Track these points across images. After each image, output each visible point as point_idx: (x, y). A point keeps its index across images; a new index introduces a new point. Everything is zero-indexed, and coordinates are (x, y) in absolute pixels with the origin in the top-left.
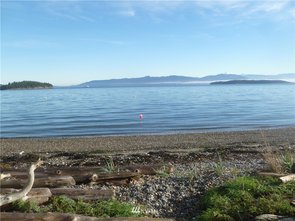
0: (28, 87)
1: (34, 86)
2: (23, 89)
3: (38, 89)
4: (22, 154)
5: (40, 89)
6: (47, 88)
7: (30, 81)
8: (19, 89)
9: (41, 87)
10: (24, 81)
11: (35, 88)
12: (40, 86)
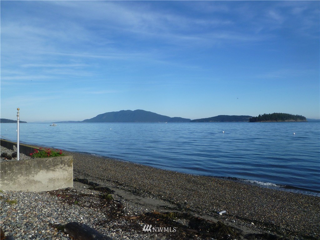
0: (279, 120)
1: (285, 119)
2: (273, 121)
3: (290, 122)
4: (223, 214)
5: (292, 122)
6: (299, 120)
7: (280, 113)
8: (269, 121)
9: (293, 120)
10: (275, 113)
11: (286, 121)
12: (291, 119)
